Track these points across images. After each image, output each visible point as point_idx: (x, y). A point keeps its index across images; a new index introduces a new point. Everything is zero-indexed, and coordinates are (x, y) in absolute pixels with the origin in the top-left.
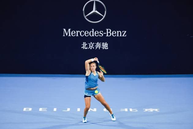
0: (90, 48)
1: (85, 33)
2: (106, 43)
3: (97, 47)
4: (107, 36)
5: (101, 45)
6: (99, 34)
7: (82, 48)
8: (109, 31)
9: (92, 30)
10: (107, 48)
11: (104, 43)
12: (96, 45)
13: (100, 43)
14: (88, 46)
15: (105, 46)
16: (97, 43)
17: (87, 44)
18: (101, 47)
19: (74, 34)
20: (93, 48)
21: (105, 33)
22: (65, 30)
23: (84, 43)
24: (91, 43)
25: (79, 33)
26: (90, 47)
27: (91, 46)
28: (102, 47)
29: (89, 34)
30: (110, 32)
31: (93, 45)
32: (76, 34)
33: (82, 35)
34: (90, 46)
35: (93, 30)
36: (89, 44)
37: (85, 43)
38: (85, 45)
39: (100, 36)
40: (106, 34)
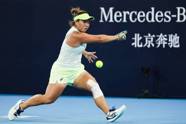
0: (148, 44)
1: (139, 16)
2: (176, 35)
3: (159, 44)
4: (179, 20)
5: (166, 39)
6: (164, 17)
7: (133, 44)
8: (181, 11)
9: (151, 10)
10: (177, 44)
11: (172, 35)
12: (159, 39)
13: (166, 36)
14: (143, 41)
15: (174, 41)
16: (160, 35)
17: (143, 37)
18: (166, 43)
19: (118, 19)
20: (153, 45)
21: (175, 16)
22: (103, 9)
23: (136, 35)
24: (149, 35)
25: (128, 16)
26: (146, 43)
27: (149, 41)
28: (169, 44)
29: (145, 17)
30: (183, 14)
31: (152, 39)
32: (122, 17)
33: (133, 19)
34: (147, 41)
35: (153, 9)
36: (145, 38)
37: (138, 35)
38: (139, 39)
39: (165, 21)
40: (176, 18)
